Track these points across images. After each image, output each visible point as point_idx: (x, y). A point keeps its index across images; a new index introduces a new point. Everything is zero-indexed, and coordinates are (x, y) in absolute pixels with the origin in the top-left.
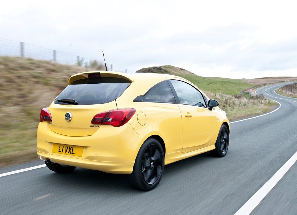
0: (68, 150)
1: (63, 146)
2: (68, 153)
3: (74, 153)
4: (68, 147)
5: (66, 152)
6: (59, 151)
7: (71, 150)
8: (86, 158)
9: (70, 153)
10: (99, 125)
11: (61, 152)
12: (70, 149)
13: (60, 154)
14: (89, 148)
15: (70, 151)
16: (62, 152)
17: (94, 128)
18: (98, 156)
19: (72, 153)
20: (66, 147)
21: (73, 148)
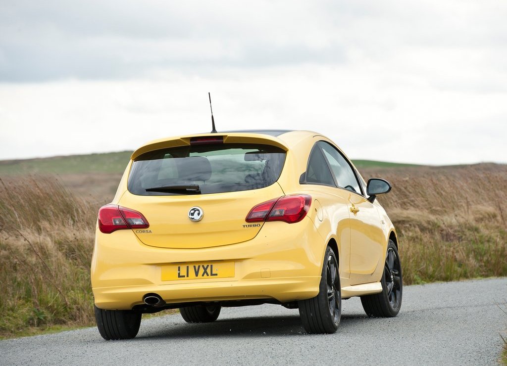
0: (202, 271)
1: (188, 267)
2: (203, 275)
3: (216, 275)
4: (199, 266)
5: (197, 275)
6: (179, 276)
7: (209, 271)
8: (243, 279)
9: (208, 275)
10: (261, 224)
11: (184, 276)
12: (205, 269)
13: (182, 280)
14: (248, 261)
15: (205, 272)
16: (188, 276)
17: (252, 228)
18: (268, 270)
19: (212, 275)
20: (195, 267)
21: (212, 266)
